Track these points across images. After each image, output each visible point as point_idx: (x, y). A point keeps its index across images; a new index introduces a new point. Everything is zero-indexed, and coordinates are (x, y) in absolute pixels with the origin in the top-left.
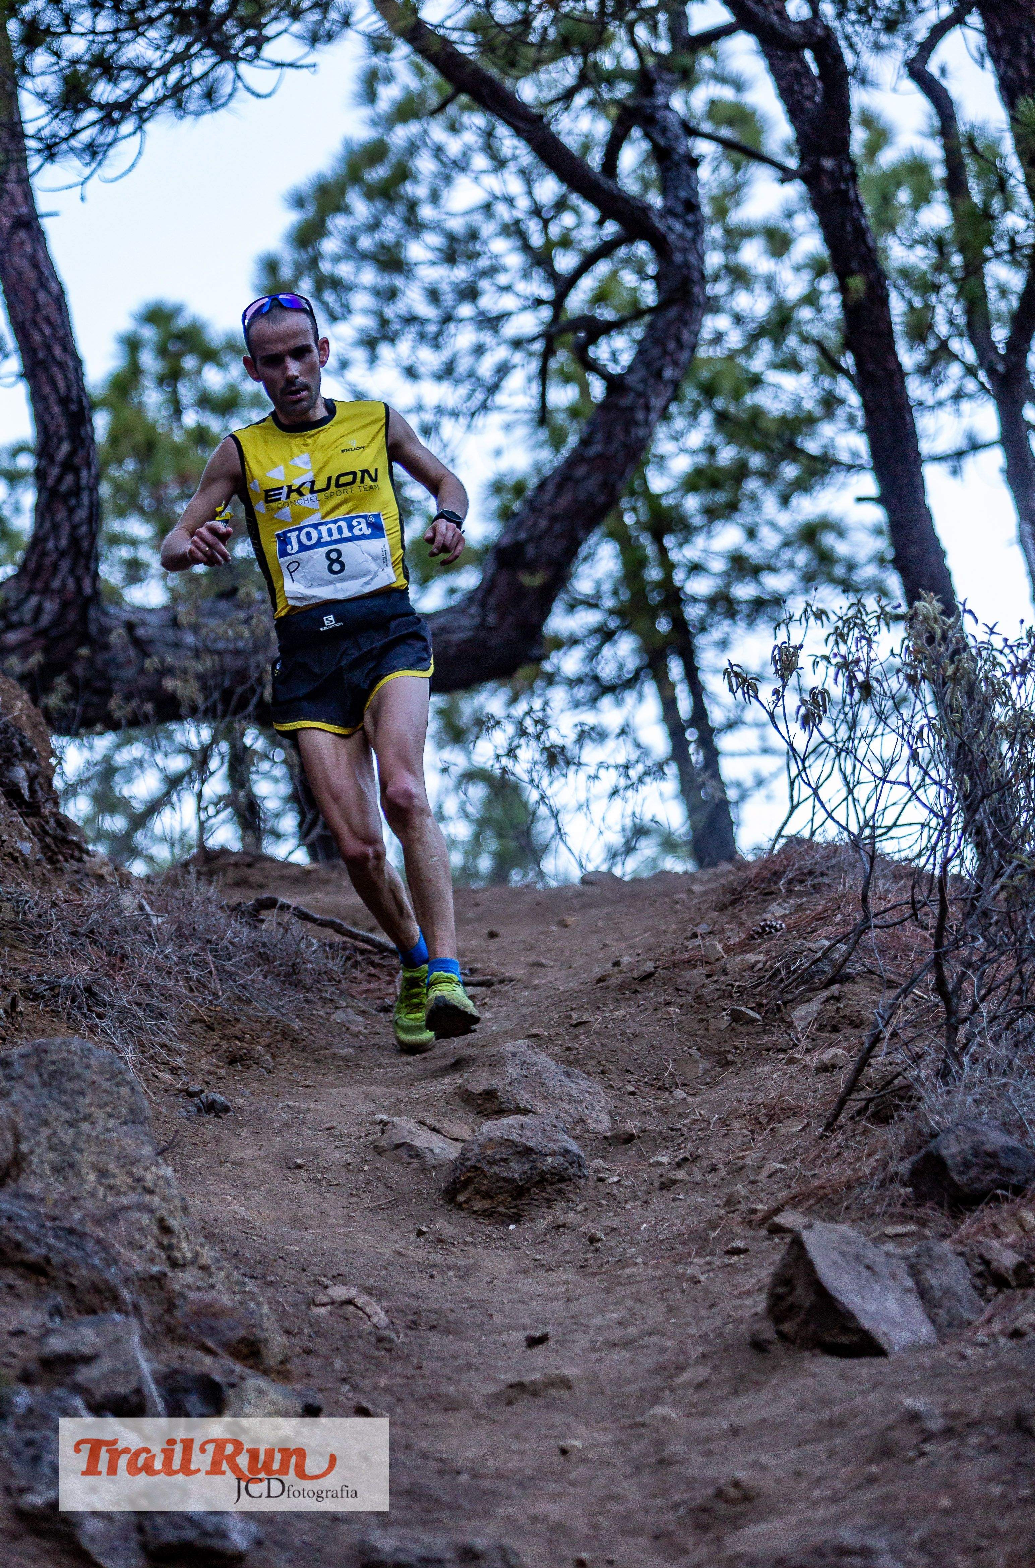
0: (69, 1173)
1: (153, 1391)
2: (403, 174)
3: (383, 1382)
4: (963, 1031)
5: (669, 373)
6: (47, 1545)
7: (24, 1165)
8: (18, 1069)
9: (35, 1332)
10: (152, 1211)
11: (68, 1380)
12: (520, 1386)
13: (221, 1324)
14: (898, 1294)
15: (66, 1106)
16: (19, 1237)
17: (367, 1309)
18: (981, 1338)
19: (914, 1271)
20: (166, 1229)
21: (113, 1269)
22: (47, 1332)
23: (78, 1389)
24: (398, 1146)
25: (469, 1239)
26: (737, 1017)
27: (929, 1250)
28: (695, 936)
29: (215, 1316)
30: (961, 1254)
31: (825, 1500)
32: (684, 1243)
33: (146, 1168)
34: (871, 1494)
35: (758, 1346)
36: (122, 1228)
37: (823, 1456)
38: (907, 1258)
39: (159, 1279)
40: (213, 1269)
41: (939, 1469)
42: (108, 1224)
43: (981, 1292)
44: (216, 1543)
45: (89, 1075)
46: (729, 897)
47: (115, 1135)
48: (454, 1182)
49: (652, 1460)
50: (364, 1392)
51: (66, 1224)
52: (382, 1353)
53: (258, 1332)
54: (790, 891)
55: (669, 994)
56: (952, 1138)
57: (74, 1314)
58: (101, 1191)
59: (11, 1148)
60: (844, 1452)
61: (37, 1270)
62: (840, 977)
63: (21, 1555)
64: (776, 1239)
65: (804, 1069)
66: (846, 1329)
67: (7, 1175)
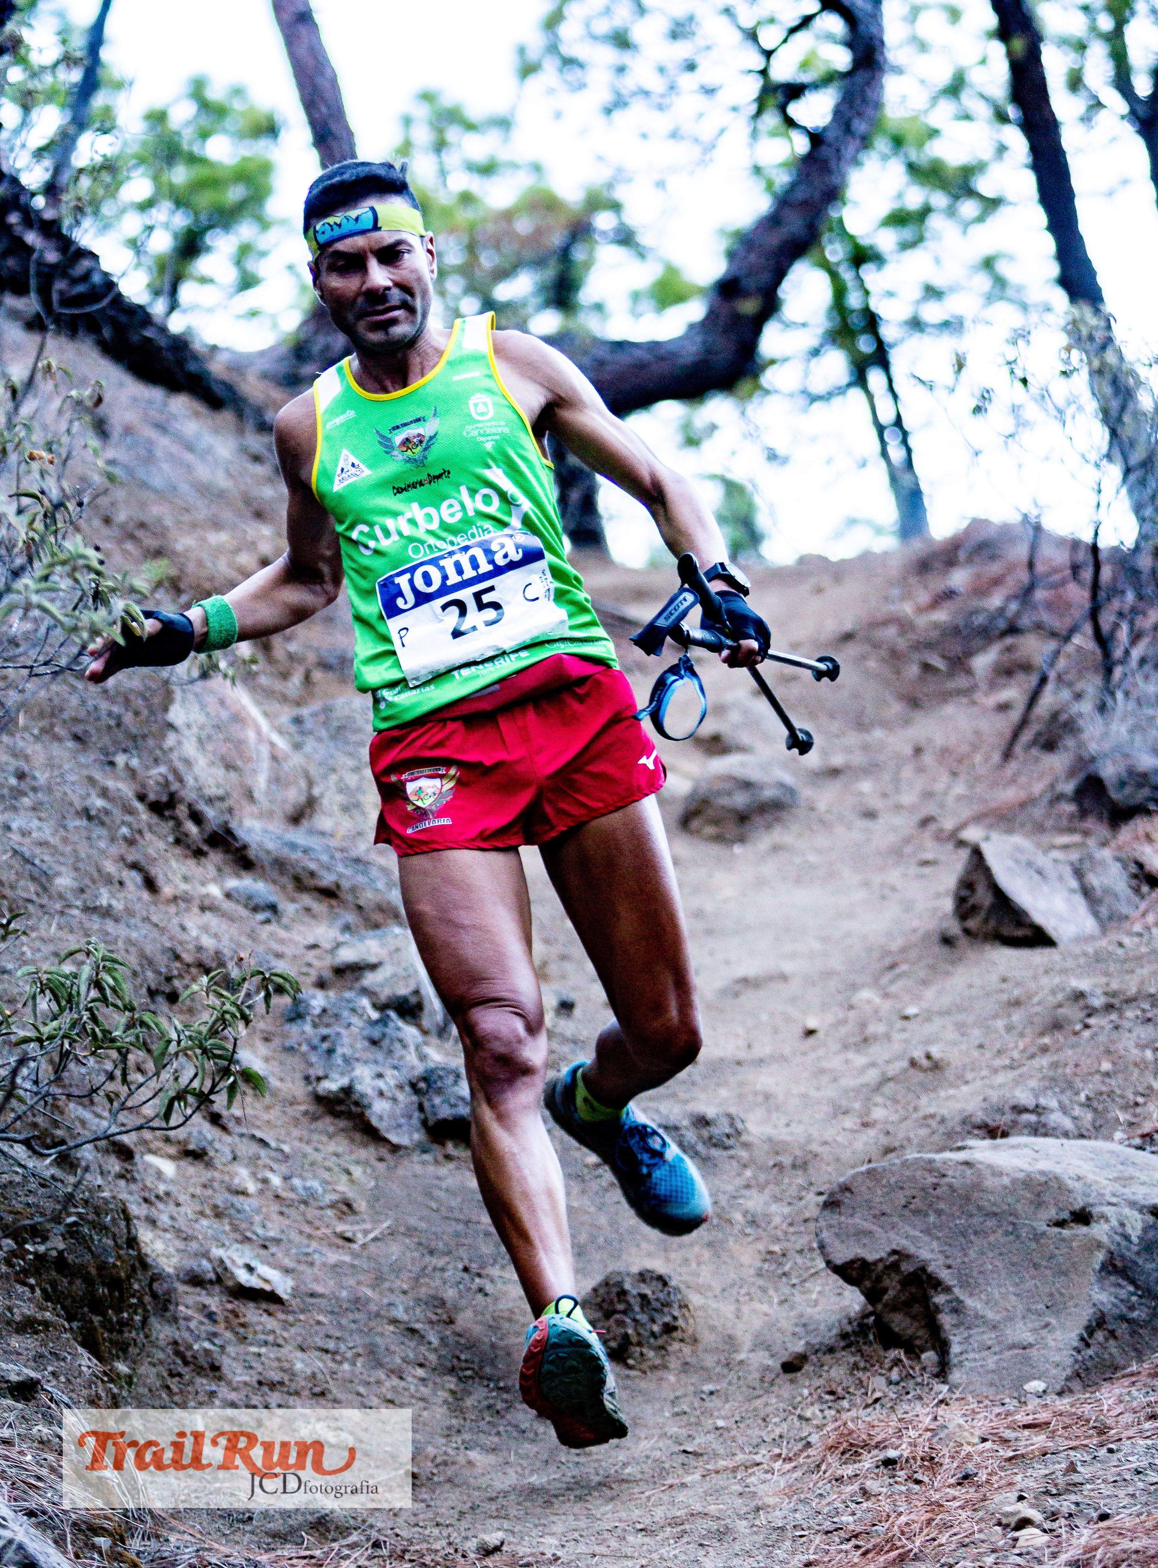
0: (355, 812)
4: (1118, 672)
5: (860, 126)
6: (343, 1123)
7: (316, 806)
8: (309, 725)
9: (327, 946)
11: (357, 985)
12: (745, 981)
14: (1065, 894)
16: (313, 866)
18: (1137, 928)
19: (1079, 874)
22: (338, 945)
23: (365, 991)
25: (701, 861)
26: (926, 667)
27: (1091, 857)
28: (887, 600)
30: (1118, 859)
31: (1005, 1067)
32: (883, 858)
34: (1044, 1061)
35: (947, 941)
37: (1002, 1031)
38: (1072, 864)
41: (1102, 1038)
43: (1137, 891)
46: (919, 566)
48: (687, 813)
49: (858, 1039)
51: (354, 853)
54: (970, 560)
55: (868, 649)
56: (1108, 762)
57: (362, 930)
59: (305, 792)
60: (1021, 1027)
61: (329, 894)
62: (1013, 630)
63: (321, 1132)
64: (961, 852)
65: (984, 709)
66: (1020, 925)
67: (302, 815)
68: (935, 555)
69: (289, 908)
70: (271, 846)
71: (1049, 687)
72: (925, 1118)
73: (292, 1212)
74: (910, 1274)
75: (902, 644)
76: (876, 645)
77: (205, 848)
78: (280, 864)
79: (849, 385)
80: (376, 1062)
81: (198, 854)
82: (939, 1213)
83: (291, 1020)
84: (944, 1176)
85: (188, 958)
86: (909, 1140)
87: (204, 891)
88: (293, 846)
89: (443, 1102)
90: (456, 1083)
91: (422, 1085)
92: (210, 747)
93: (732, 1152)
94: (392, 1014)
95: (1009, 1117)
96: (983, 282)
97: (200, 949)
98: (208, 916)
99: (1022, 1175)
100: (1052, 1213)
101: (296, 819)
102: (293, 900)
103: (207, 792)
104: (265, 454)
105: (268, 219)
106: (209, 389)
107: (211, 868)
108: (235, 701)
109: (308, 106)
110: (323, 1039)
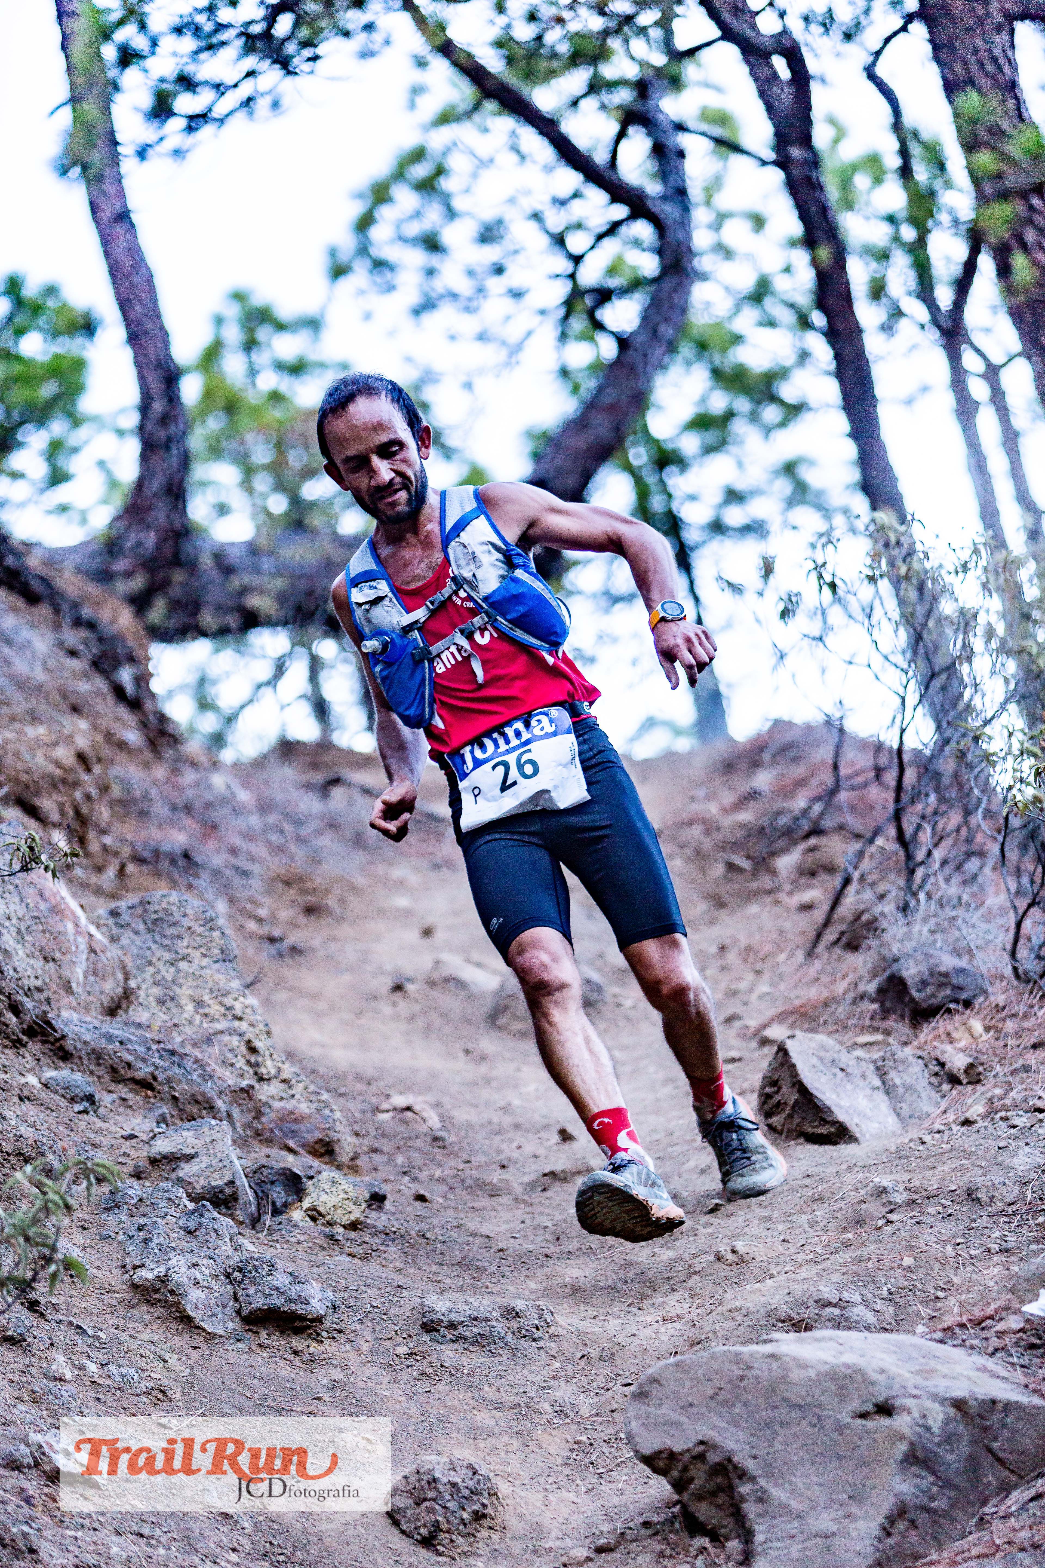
0: (170, 1004)
1: (243, 1183)
2: (440, 171)
3: (438, 1173)
4: (921, 873)
5: (666, 331)
6: (157, 1313)
7: (133, 998)
8: (126, 918)
9: (145, 1137)
10: (241, 1035)
11: (173, 1175)
12: (552, 1174)
13: (300, 1127)
14: (868, 1091)
15: (167, 947)
16: (130, 1058)
17: (424, 1114)
18: (938, 1126)
19: (881, 1072)
20: (253, 1050)
21: (209, 1083)
22: (155, 1136)
23: (180, 1182)
24: (447, 980)
25: (508, 1056)
26: (731, 867)
27: (893, 1055)
28: (693, 800)
29: (296, 1121)
30: (920, 1057)
31: (808, 1261)
33: (235, 999)
34: (847, 1256)
36: (216, 1049)
37: (807, 1226)
38: (875, 1062)
39: (247, 1091)
40: (293, 1082)
41: (904, 1234)
42: (204, 1046)
43: (939, 1089)
44: (300, 1308)
45: (186, 922)
46: (722, 767)
47: (208, 971)
48: (495, 1008)
50: (422, 1182)
51: (169, 1047)
52: (437, 1150)
53: (332, 1134)
54: (774, 761)
55: (674, 848)
56: (911, 962)
57: (177, 1121)
58: (198, 1019)
59: (122, 984)
60: (824, 1223)
61: (145, 1085)
62: (816, 831)
63: (137, 1321)
64: (766, 1049)
65: (788, 909)
66: (824, 1122)
67: (119, 1007)
68: (739, 756)
69: (106, 1099)
70: (88, 1037)
71: (852, 888)
72: (730, 1311)
73: (108, 1398)
74: (717, 1464)
75: (707, 844)
76: (682, 846)
77: (25, 1038)
78: (97, 1055)
80: (192, 1251)
81: (17, 1044)
82: (746, 1404)
83: (107, 1209)
84: (750, 1368)
85: (7, 1147)
86: (714, 1332)
87: (23, 1080)
88: (110, 1038)
89: (257, 1291)
90: (270, 1273)
91: (236, 1274)
92: (29, 938)
93: (540, 1344)
94: (208, 1204)
95: (812, 1311)
96: (784, 487)
97: (19, 1138)
98: (26, 1106)
99: (827, 1368)
100: (856, 1405)
101: (112, 1011)
102: (110, 1092)
103: (26, 982)
104: (82, 649)
105: (79, 416)
106: (26, 584)
107: (29, 1058)
108: (55, 895)
109: (124, 304)
110: (140, 1229)
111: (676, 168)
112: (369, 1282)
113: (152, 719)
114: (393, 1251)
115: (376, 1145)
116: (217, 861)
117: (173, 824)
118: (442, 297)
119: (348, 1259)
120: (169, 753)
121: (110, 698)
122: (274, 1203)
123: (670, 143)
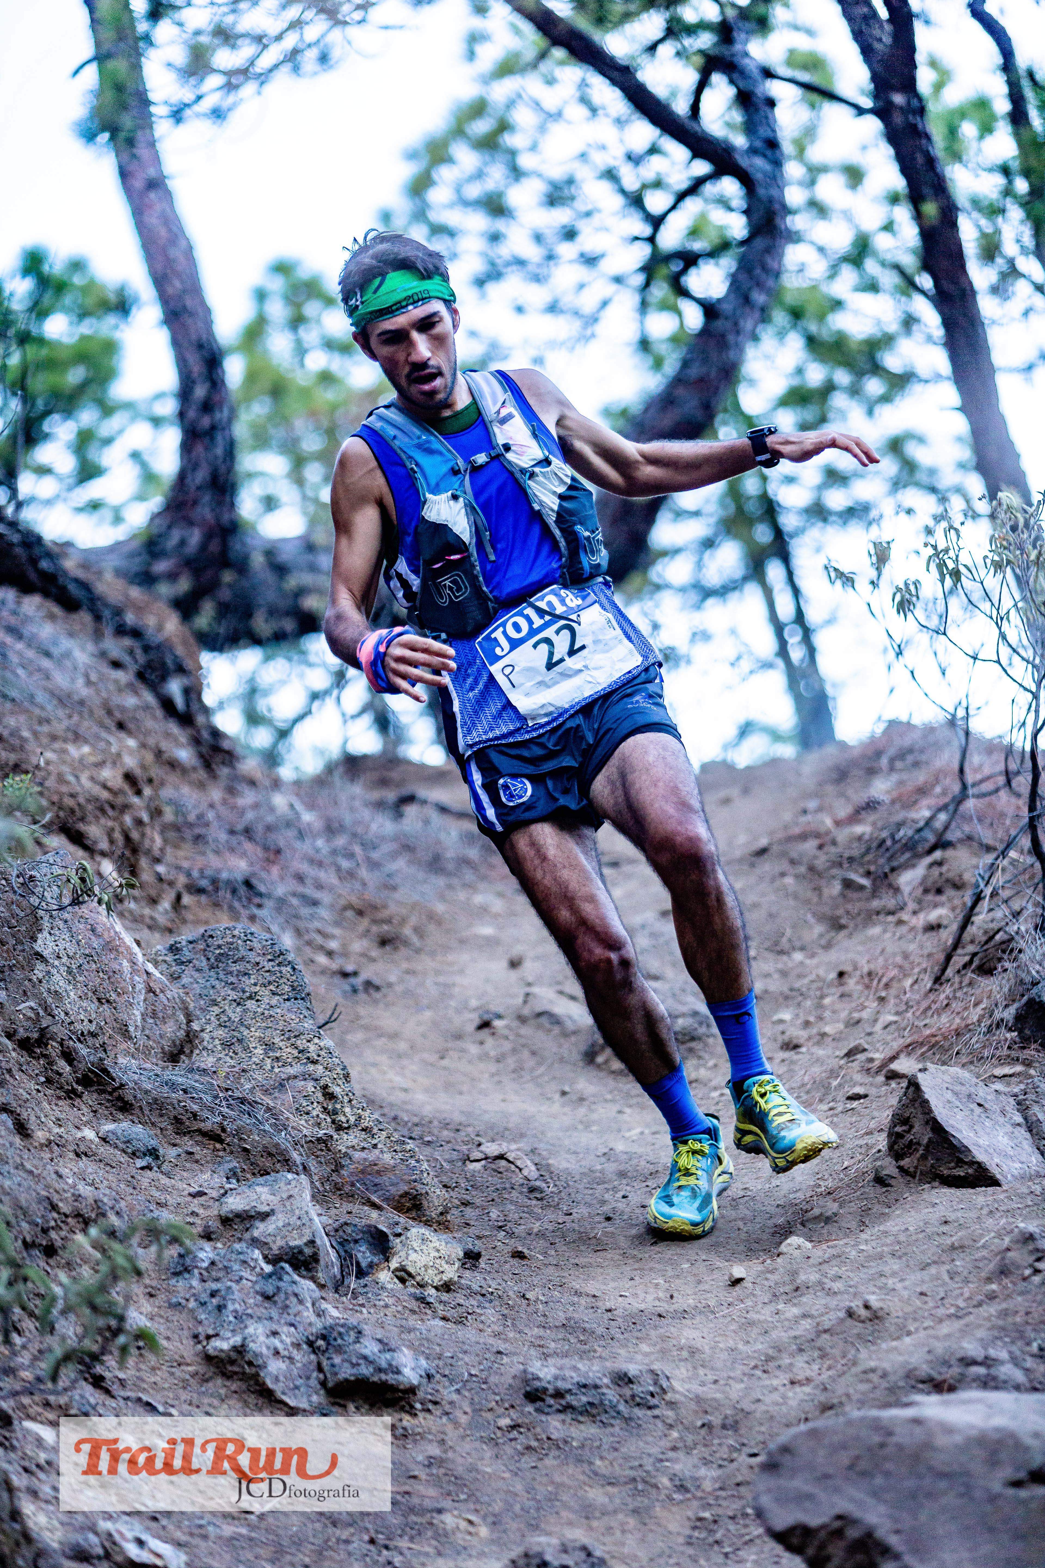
0: (238, 1048)
1: (324, 1242)
2: (504, 126)
3: (536, 1227)
5: (759, 298)
6: (234, 1386)
7: (197, 1042)
8: (187, 954)
9: (215, 1194)
10: (316, 1080)
11: (247, 1236)
13: (385, 1180)
14: (1009, 1128)
15: (232, 985)
16: (195, 1108)
17: (519, 1163)
19: (1022, 1107)
20: (330, 1096)
21: (283, 1134)
22: (225, 1193)
23: (255, 1242)
24: (539, 1015)
25: (609, 1097)
26: (848, 884)
27: (1035, 1087)
28: (805, 812)
29: (378, 1172)
31: (949, 1316)
32: (808, 1092)
33: (309, 1041)
34: (992, 1309)
35: (880, 1181)
36: (289, 1096)
37: (946, 1277)
38: (1015, 1095)
39: (324, 1142)
40: (375, 1130)
42: (276, 1093)
44: (390, 1378)
45: (253, 957)
46: (834, 776)
47: (279, 1011)
48: (593, 1045)
49: (787, 1288)
50: (519, 1238)
51: (237, 1094)
52: (534, 1202)
53: (419, 1187)
54: (892, 769)
55: (785, 866)
57: (248, 1176)
58: (268, 1063)
59: (184, 1026)
60: (965, 1273)
61: (213, 1137)
62: (942, 844)
63: (212, 1396)
64: (893, 1084)
65: (912, 929)
66: (960, 1162)
67: (181, 1052)
68: (854, 763)
69: (171, 1153)
70: (148, 1086)
71: (985, 904)
72: (865, 1372)
74: (857, 1540)
75: (821, 862)
76: (794, 861)
77: (79, 1088)
78: (158, 1105)
79: (745, 579)
80: (271, 1318)
81: (71, 1095)
82: (887, 1474)
83: (176, 1274)
84: (890, 1434)
85: (64, 1207)
86: (848, 1395)
87: (79, 1135)
88: (173, 1086)
89: (343, 1361)
90: (357, 1341)
91: (321, 1343)
92: (80, 979)
93: (656, 1412)
94: (287, 1266)
95: (956, 1370)
97: (77, 1197)
98: (84, 1162)
99: (974, 1432)
100: (1007, 1472)
101: (174, 1057)
102: (174, 1145)
103: (78, 1026)
104: (126, 659)
105: (110, 404)
106: (64, 589)
107: (85, 1110)
108: (109, 930)
109: (160, 281)
110: (213, 1294)
111: (767, 118)
112: (466, 1347)
113: (205, 735)
114: (490, 1314)
115: (468, 1198)
116: (280, 890)
117: (232, 850)
118: (508, 264)
119: (441, 1323)
120: (224, 771)
121: (159, 713)
122: (358, 1263)
123: (759, 91)
